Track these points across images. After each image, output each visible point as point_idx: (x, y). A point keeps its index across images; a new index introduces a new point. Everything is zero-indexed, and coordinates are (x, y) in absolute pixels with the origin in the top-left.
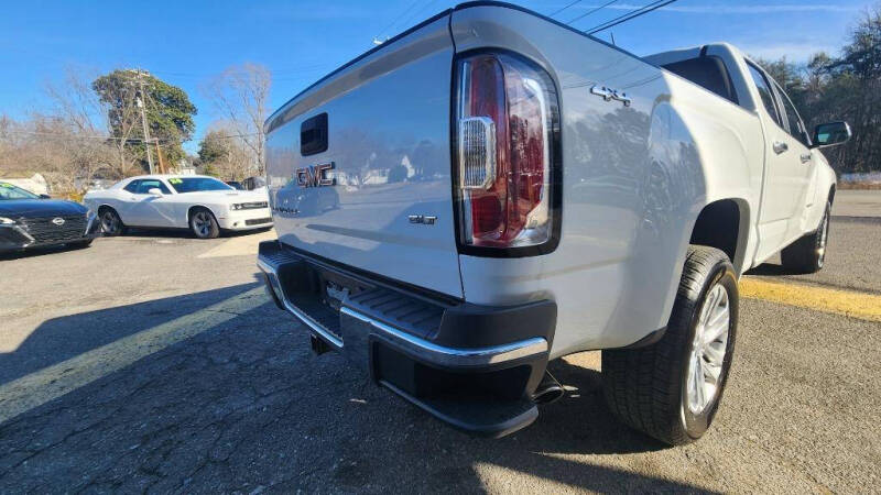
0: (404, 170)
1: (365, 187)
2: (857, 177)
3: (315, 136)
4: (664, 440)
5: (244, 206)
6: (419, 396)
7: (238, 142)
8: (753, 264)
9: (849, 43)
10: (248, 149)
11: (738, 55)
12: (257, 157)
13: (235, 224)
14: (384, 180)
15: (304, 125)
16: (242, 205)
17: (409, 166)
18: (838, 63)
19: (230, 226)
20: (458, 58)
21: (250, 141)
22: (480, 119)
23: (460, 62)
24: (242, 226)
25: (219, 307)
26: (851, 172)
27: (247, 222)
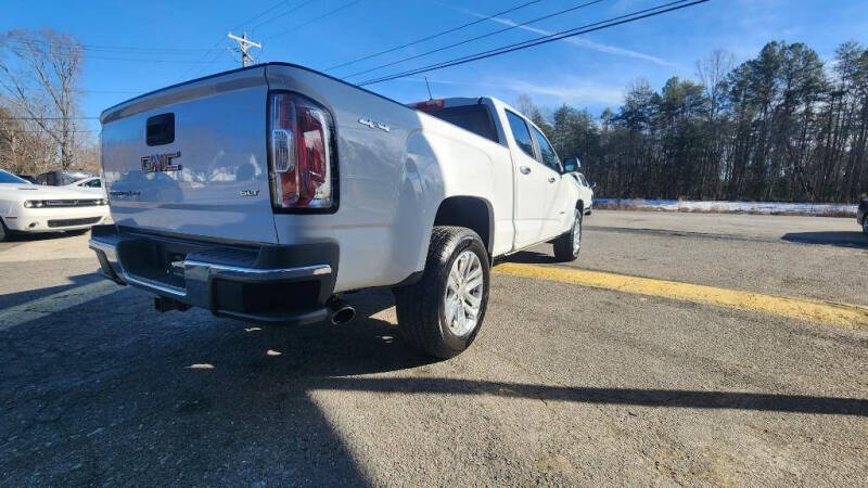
0: (252, 169)
1: (212, 183)
2: (628, 201)
3: (161, 130)
4: (438, 355)
5: (46, 204)
6: (246, 312)
7: (29, 127)
8: (513, 249)
9: (623, 104)
10: (45, 136)
11: (500, 107)
12: (59, 148)
13: (32, 225)
14: (232, 178)
15: (150, 120)
16: (44, 202)
17: (256, 165)
18: (617, 118)
19: (23, 226)
20: (271, 93)
21: (49, 125)
22: (285, 131)
23: (272, 95)
24: (43, 227)
25: (24, 307)
26: (626, 198)
27: (51, 223)
